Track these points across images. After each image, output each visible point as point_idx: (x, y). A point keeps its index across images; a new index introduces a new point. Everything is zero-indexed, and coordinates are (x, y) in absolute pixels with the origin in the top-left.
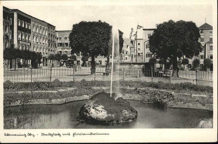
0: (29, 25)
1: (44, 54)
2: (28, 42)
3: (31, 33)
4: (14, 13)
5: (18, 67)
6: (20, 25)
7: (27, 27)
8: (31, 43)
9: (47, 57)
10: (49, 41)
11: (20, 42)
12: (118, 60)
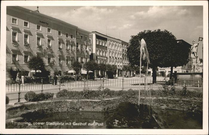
0: (106, 43)
1: (119, 67)
2: (105, 57)
3: (107, 50)
4: (93, 35)
5: (97, 78)
6: (98, 44)
7: (104, 45)
8: (107, 58)
9: (121, 69)
10: (123, 56)
11: (98, 57)
12: (187, 70)
